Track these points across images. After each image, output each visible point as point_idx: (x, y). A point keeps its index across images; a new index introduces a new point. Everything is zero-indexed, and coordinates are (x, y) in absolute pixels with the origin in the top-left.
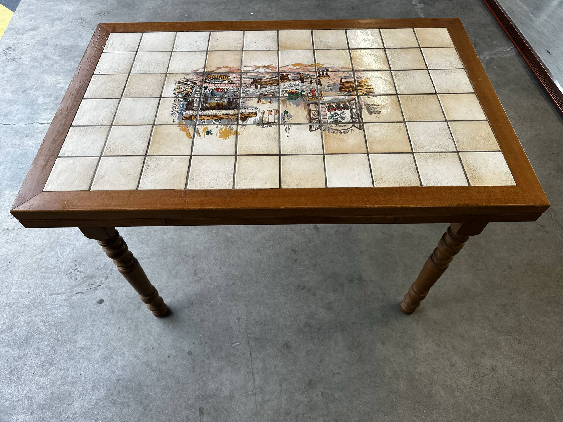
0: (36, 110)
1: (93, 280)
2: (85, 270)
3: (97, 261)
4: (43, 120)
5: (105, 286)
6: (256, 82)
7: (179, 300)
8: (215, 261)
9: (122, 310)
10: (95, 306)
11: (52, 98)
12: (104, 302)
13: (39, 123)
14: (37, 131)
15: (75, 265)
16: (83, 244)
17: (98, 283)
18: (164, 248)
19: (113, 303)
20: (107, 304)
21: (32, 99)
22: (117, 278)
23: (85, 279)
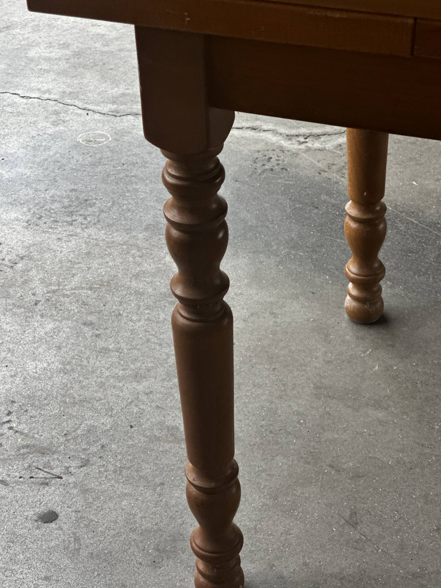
0: (21, 67)
1: (47, 458)
2: (30, 430)
3: (71, 417)
4: (32, 90)
5: (75, 483)
7: (282, 577)
8: (426, 503)
9: (105, 554)
10: (29, 525)
11: (67, 52)
12: (57, 521)
13: (19, 95)
14: (9, 109)
15: (6, 412)
16: (45, 369)
17: (57, 471)
18: (271, 432)
19: (85, 530)
20: (65, 527)
21: (19, 46)
22: (115, 472)
23: (22, 451)
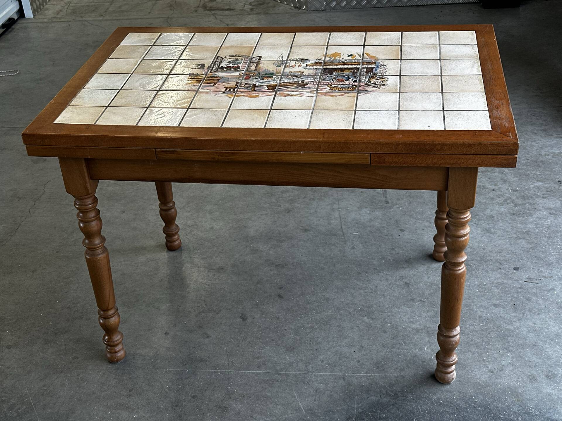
6: (303, 85)
8: (383, 294)
